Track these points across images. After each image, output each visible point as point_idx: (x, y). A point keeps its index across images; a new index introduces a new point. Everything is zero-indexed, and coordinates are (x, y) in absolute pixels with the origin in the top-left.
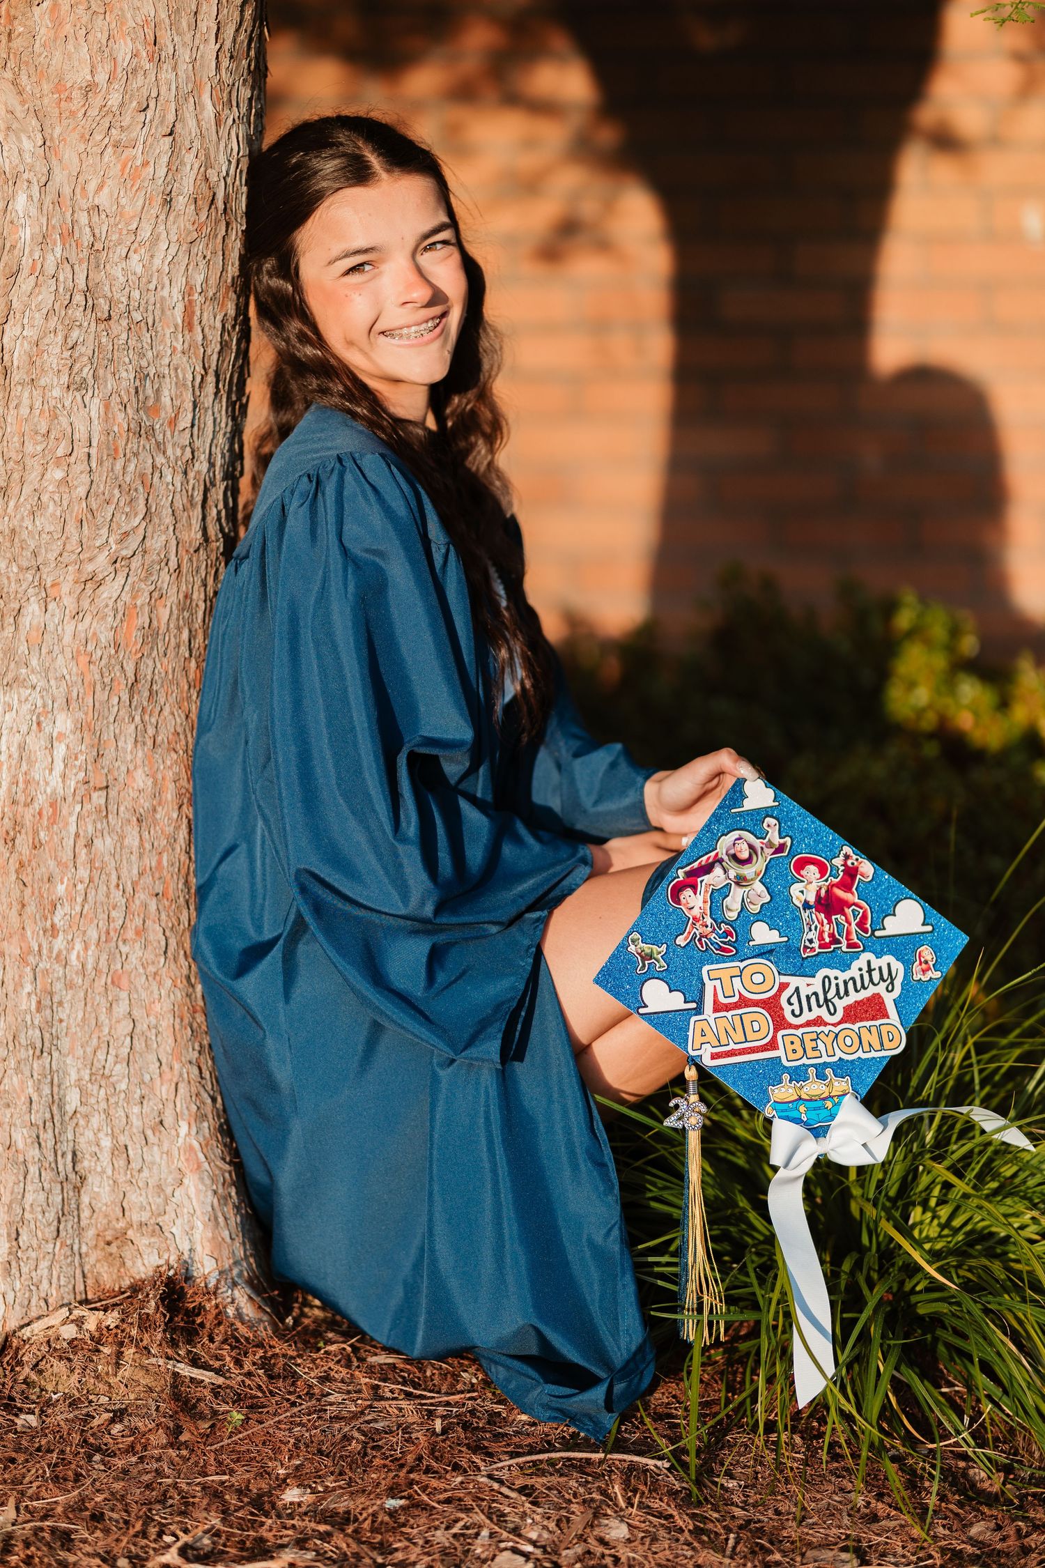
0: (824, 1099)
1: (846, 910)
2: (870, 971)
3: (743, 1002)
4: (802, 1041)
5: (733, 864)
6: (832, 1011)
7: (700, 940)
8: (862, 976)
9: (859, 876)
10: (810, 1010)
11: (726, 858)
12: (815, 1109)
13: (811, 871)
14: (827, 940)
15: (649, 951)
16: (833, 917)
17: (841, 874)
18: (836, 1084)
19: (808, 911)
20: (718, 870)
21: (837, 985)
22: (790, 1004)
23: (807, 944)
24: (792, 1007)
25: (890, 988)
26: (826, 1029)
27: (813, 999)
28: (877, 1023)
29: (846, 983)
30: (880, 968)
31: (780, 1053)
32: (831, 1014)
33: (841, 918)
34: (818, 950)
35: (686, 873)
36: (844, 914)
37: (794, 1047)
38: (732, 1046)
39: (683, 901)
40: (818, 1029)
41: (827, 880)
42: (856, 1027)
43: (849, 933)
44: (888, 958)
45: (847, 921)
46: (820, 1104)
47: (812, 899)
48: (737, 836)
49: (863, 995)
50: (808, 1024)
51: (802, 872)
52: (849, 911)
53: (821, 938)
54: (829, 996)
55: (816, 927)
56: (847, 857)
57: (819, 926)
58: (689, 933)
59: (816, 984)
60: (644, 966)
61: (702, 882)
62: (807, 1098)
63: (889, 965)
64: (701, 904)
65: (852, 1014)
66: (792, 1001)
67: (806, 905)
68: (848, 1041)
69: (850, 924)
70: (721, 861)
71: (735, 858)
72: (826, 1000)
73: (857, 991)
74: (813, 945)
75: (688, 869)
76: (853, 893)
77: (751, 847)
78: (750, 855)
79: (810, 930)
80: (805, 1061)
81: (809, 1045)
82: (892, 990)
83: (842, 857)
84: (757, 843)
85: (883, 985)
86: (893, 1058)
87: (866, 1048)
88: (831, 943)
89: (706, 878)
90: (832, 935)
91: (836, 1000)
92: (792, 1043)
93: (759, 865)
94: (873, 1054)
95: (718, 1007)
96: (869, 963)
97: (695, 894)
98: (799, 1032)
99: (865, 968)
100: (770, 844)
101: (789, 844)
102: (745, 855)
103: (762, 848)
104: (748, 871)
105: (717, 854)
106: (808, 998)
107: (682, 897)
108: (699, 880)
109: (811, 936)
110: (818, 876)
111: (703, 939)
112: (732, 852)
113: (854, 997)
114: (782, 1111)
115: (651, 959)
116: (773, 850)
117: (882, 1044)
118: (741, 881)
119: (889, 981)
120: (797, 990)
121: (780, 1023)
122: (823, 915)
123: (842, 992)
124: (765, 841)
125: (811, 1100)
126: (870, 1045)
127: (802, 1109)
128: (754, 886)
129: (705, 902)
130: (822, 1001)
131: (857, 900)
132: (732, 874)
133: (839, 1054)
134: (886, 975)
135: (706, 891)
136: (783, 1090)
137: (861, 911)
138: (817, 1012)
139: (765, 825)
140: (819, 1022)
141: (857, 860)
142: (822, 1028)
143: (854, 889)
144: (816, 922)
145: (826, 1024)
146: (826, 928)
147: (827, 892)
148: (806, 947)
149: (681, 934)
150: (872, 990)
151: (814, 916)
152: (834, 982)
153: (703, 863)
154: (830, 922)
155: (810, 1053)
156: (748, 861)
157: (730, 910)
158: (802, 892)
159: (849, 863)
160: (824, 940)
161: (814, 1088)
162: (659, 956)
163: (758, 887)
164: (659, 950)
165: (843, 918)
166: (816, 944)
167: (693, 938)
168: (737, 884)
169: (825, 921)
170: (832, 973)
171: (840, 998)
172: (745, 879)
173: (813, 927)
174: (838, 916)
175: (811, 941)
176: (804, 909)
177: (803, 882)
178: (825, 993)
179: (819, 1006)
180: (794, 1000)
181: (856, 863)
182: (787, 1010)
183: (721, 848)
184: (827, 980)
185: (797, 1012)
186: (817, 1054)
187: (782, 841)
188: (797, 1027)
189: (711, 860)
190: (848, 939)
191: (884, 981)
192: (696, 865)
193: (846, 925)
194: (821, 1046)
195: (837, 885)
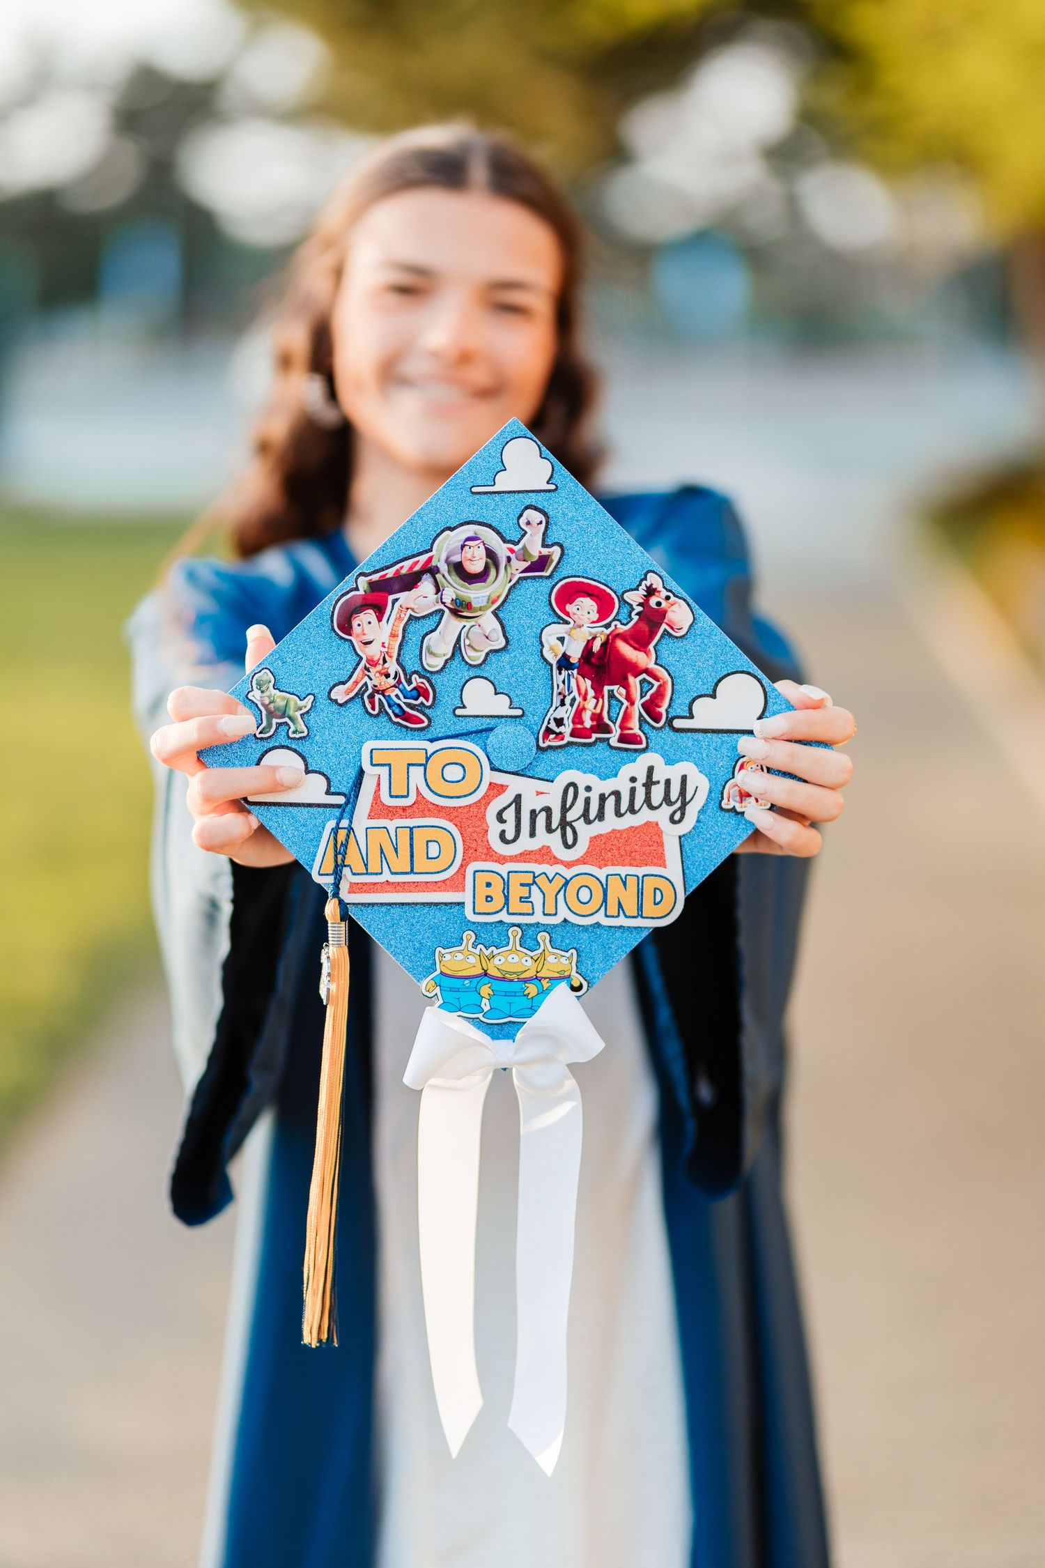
0: (526, 981)
1: (631, 679)
2: (649, 784)
3: (421, 807)
4: (506, 884)
5: (454, 579)
6: (570, 841)
7: (371, 697)
8: (633, 791)
9: (664, 626)
10: (532, 834)
11: (444, 568)
12: (506, 994)
13: (585, 608)
14: (588, 723)
15: (283, 703)
16: (606, 688)
17: (636, 618)
18: (551, 959)
19: (564, 673)
20: (426, 585)
21: (587, 801)
22: (501, 819)
23: (553, 726)
24: (503, 827)
25: (677, 817)
26: (551, 870)
27: (541, 819)
28: (640, 871)
29: (603, 798)
30: (668, 782)
31: (466, 897)
32: (567, 846)
33: (619, 691)
34: (568, 739)
35: (371, 584)
36: (626, 686)
37: (489, 891)
38: (386, 876)
39: (356, 629)
40: (538, 868)
41: (607, 626)
42: (601, 874)
43: (627, 717)
44: (687, 768)
45: (629, 698)
46: (516, 986)
47: (575, 654)
48: (471, 534)
49: (629, 821)
50: (525, 856)
51: (569, 607)
52: (634, 682)
53: (578, 718)
54: (570, 816)
55: (574, 700)
56: (651, 591)
57: (579, 699)
58: (356, 683)
59: (552, 796)
60: (270, 725)
61: (396, 600)
62: (499, 975)
63: (684, 779)
64: (385, 637)
65: (602, 851)
66: (505, 816)
67: (564, 663)
68: (585, 894)
69: (632, 703)
70: (434, 571)
71: (459, 569)
72: (564, 823)
73: (618, 814)
74: (562, 729)
75: (375, 577)
76: (647, 653)
77: (490, 554)
78: (487, 568)
79: (563, 703)
80: (503, 916)
81: (516, 892)
82: (680, 821)
83: (642, 591)
84: (502, 550)
85: (666, 810)
86: (657, 930)
87: (612, 909)
88: (594, 729)
89: (403, 596)
90: (597, 717)
91: (580, 826)
92: (488, 885)
93: (497, 586)
94: (622, 921)
95: (379, 810)
96: (651, 770)
97: (380, 620)
98: (503, 869)
99: (642, 779)
100: (524, 555)
101: (556, 558)
102: (476, 567)
103: (509, 559)
104: (476, 594)
105: (430, 559)
106: (533, 814)
107: (355, 623)
108: (391, 598)
109: (560, 713)
110: (595, 616)
111: (377, 697)
112: (456, 558)
113: (611, 823)
114: (451, 990)
115: (283, 716)
116: (526, 564)
117: (640, 907)
118: (460, 609)
119: (678, 804)
120: (518, 800)
121: (476, 848)
122: (589, 682)
123: (593, 812)
124: (516, 548)
125: (503, 979)
126: (620, 905)
127: (485, 991)
128: (480, 620)
129: (393, 635)
130: (555, 822)
131: (652, 665)
132: (449, 595)
133: (564, 913)
134: (674, 794)
135: (399, 618)
136: (460, 956)
137: (656, 684)
138: (543, 839)
139: (523, 521)
140: (545, 855)
141: (668, 598)
142: (545, 868)
143: (651, 647)
144: (575, 693)
145: (555, 861)
146: (590, 704)
147: (604, 645)
148: (549, 731)
149: (344, 683)
150: (645, 815)
151: (573, 682)
152: (582, 795)
153: (404, 571)
154: (598, 695)
155: (515, 905)
156: (481, 577)
157: (432, 653)
158: (562, 640)
159: (653, 601)
160: (582, 722)
161: (512, 960)
162: (298, 714)
163: (488, 622)
164: (300, 703)
165: (623, 691)
166: (567, 729)
167: (360, 694)
168: (455, 612)
169: (591, 693)
170: (582, 779)
171: (588, 822)
172: (469, 606)
173: (568, 700)
174: (615, 688)
175: (559, 722)
176: (560, 669)
177: (567, 623)
178: (565, 810)
179: (549, 830)
180: (510, 815)
181: (664, 604)
182: (494, 828)
183: (439, 550)
184: (571, 790)
185: (510, 836)
186: (526, 908)
187: (545, 551)
188: (502, 860)
189: (417, 568)
190: (622, 727)
191: (670, 803)
192: (390, 573)
193: (626, 703)
194: (536, 897)
195: (622, 636)
